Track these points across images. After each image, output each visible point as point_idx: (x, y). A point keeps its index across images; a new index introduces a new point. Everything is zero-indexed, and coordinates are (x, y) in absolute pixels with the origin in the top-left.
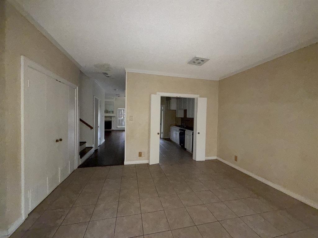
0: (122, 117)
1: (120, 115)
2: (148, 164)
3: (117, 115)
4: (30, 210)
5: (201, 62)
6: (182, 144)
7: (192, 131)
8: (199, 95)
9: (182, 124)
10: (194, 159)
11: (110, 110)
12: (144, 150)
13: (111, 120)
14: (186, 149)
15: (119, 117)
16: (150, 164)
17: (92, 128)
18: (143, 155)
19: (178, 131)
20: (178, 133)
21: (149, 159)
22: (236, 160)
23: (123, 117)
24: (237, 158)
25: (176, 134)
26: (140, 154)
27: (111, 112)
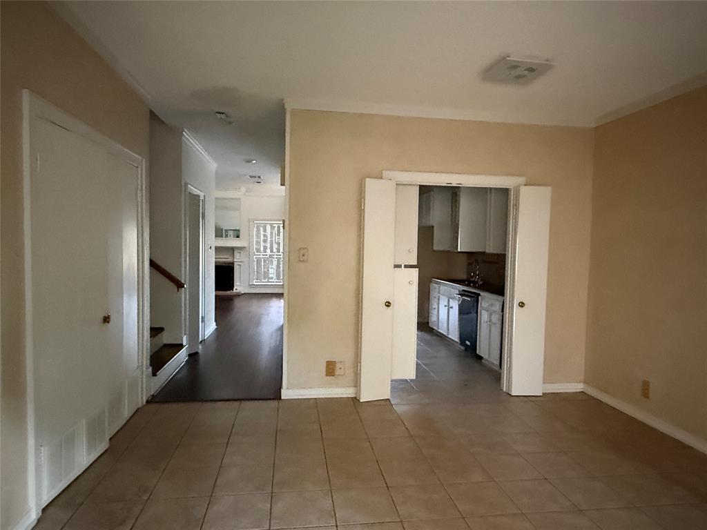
0: (268, 251)
1: (262, 244)
2: (355, 400)
3: (250, 242)
4: (46, 499)
5: (526, 72)
6: (468, 343)
7: (500, 298)
8: (522, 180)
9: (469, 273)
10: (505, 390)
11: (227, 228)
12: (343, 355)
13: (230, 260)
14: (480, 358)
15: (258, 250)
16: (361, 401)
17: (180, 285)
18: (338, 372)
19: (453, 298)
20: (455, 305)
21: (356, 383)
22: (646, 393)
23: (272, 251)
24: (648, 385)
25: (449, 308)
26: (331, 369)
27: (231, 233)
